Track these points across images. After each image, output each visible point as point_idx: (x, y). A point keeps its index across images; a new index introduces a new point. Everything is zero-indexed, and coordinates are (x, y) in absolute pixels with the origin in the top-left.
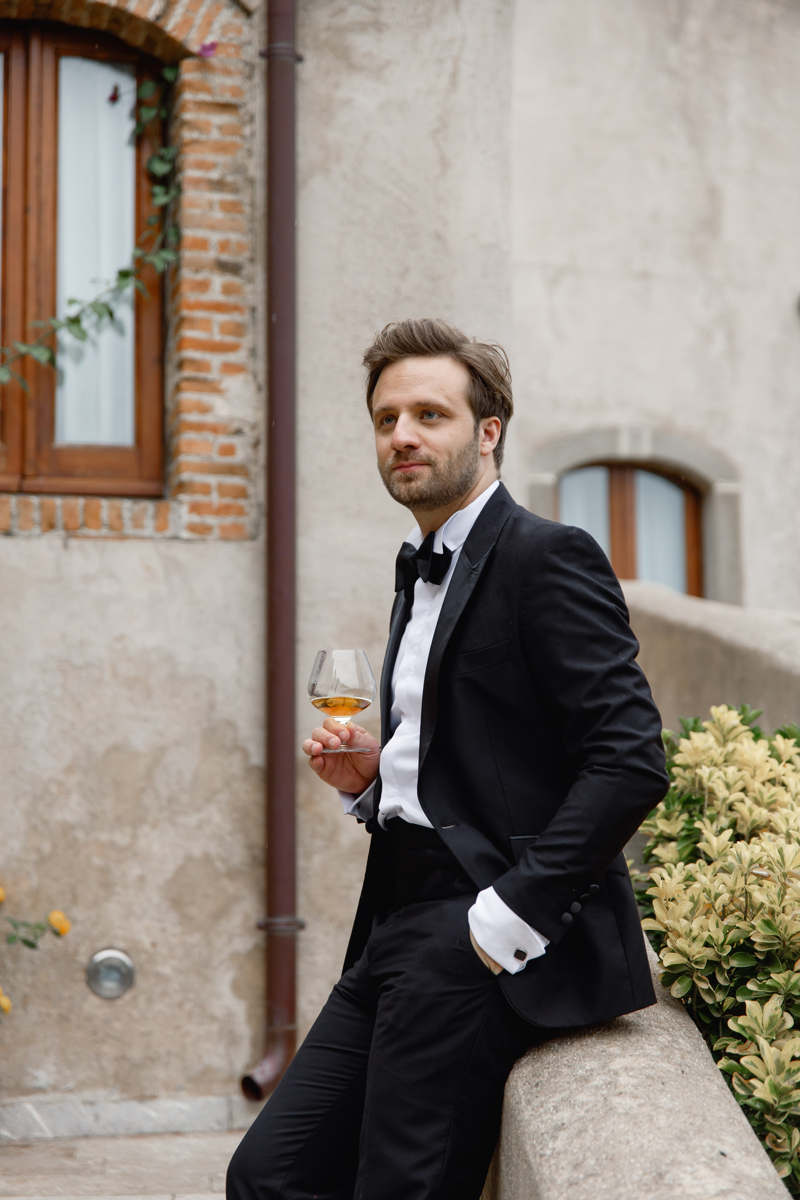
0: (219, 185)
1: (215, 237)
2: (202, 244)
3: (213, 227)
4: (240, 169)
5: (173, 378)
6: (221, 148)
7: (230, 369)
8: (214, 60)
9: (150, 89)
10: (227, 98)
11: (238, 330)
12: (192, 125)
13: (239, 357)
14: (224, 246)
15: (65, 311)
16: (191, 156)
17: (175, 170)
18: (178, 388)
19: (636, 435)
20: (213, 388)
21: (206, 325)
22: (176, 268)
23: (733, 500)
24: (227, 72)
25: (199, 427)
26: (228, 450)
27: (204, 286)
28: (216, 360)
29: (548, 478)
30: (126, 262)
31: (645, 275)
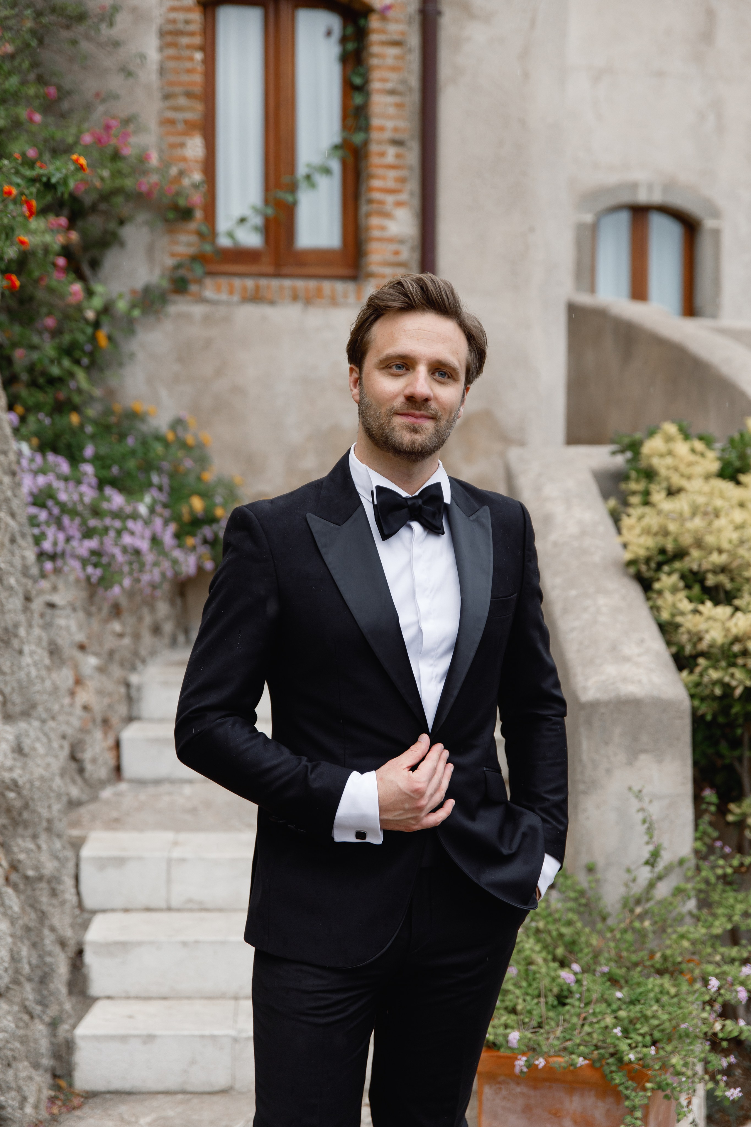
0: (392, 92)
1: (390, 124)
2: (382, 129)
3: (389, 117)
4: (404, 82)
5: (364, 209)
6: (394, 69)
7: (399, 204)
8: (391, 14)
9: (350, 30)
10: (396, 37)
11: (403, 180)
12: (377, 56)
13: (404, 197)
14: (396, 130)
15: (302, 170)
16: (376, 75)
17: (366, 82)
18: (368, 215)
19: (650, 187)
20: (387, 215)
21: (384, 178)
22: (366, 143)
23: (717, 233)
24: (397, 21)
25: (380, 240)
26: (397, 253)
27: (382, 154)
28: (390, 199)
29: (588, 218)
30: (337, 139)
31: (660, 74)
